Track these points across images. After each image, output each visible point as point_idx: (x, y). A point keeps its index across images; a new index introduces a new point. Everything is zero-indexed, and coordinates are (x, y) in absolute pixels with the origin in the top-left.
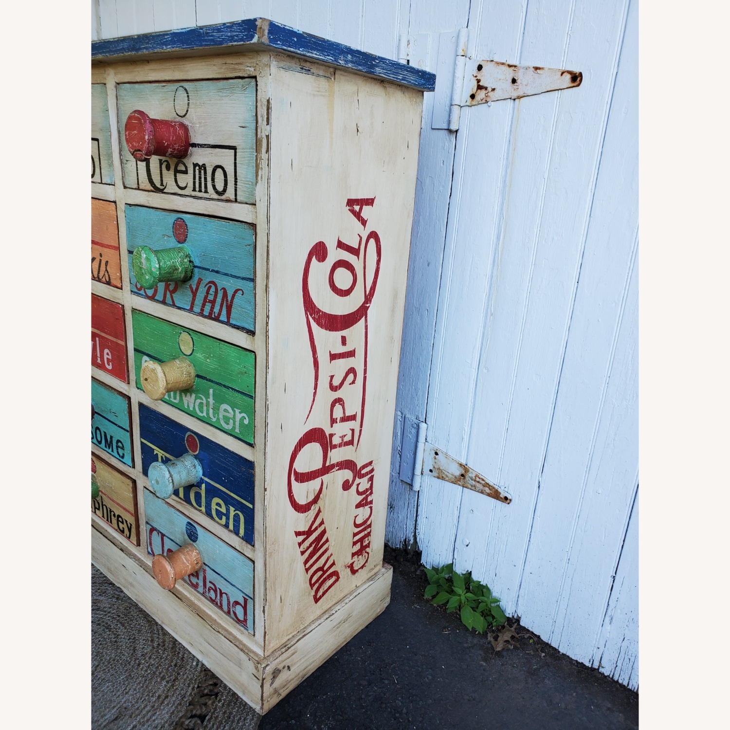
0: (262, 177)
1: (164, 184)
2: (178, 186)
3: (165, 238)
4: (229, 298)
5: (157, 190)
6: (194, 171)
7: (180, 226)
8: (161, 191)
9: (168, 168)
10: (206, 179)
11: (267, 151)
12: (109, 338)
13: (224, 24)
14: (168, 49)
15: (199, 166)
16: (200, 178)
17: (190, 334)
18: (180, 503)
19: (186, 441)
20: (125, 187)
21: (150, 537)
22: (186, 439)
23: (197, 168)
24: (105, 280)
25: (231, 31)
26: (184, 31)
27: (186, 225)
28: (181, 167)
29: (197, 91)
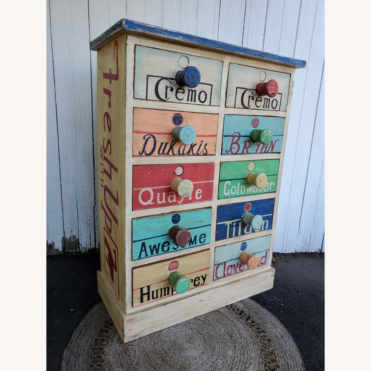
0: (289, 103)
1: (250, 105)
2: (256, 106)
3: (247, 127)
4: (273, 144)
5: (245, 108)
6: (265, 101)
7: (256, 121)
8: (248, 108)
9: (253, 99)
10: (269, 103)
11: (292, 96)
12: (201, 183)
13: (297, 59)
14: (277, 61)
15: (267, 99)
16: (267, 103)
17: (254, 162)
18: (238, 238)
19: (245, 208)
20: (226, 107)
21: (216, 271)
22: (245, 207)
23: (266, 99)
24: (203, 154)
25: (299, 62)
26: (283, 57)
27: (259, 120)
28: (259, 99)
29: (269, 74)
